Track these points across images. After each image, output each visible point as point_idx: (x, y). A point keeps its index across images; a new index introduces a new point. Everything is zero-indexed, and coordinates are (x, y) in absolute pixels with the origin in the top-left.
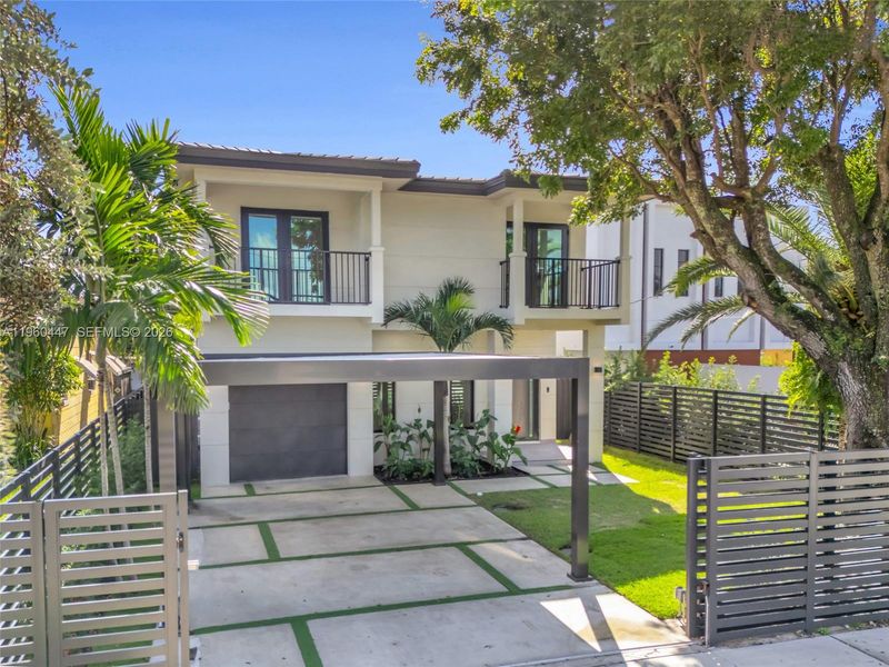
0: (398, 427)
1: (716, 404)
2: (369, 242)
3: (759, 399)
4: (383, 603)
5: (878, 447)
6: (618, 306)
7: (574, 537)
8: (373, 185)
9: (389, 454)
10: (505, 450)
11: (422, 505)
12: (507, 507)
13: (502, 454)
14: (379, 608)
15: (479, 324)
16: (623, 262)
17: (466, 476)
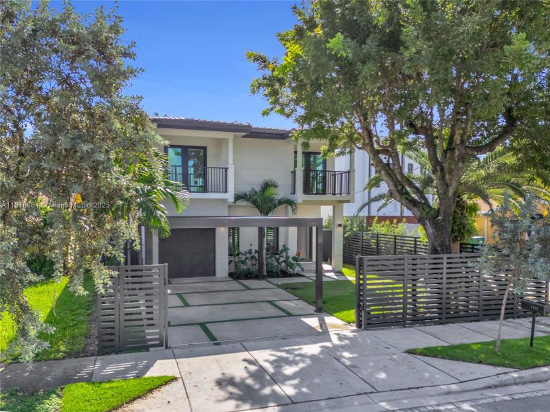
0: (241, 253)
1: (395, 242)
2: (227, 163)
3: (413, 239)
6: (349, 194)
8: (229, 136)
9: (236, 266)
10: (293, 264)
11: (252, 288)
12: (291, 289)
13: (292, 266)
15: (280, 203)
16: (351, 173)
17: (273, 277)
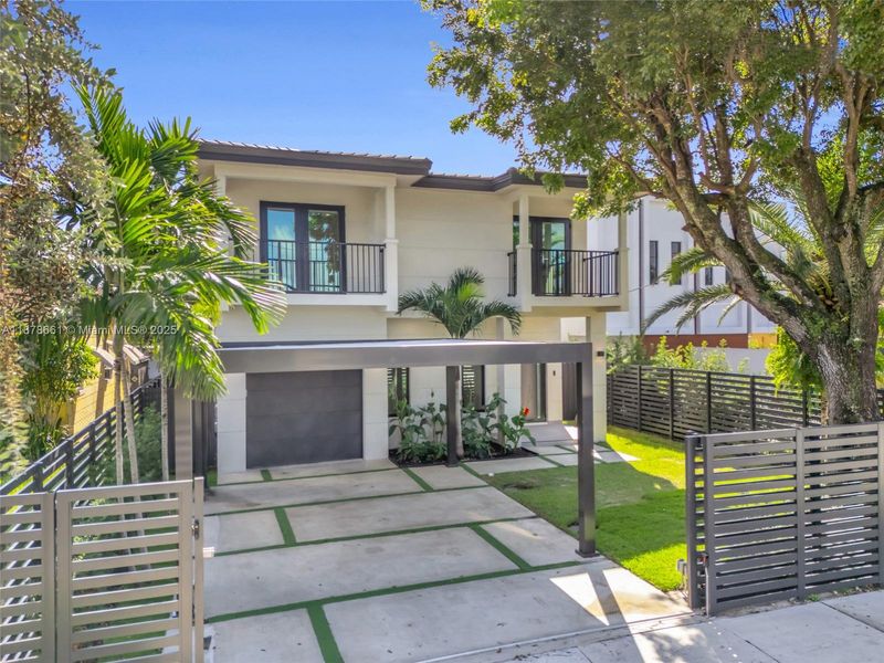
0: (412, 412)
1: (709, 385)
2: (384, 236)
3: (749, 380)
4: (398, 585)
5: (856, 422)
6: (617, 294)
7: (581, 514)
8: (387, 181)
9: (403, 437)
10: (515, 432)
11: (435, 486)
12: (516, 487)
13: (512, 435)
14: (394, 590)
15: (488, 312)
16: (622, 255)
17: (478, 458)
